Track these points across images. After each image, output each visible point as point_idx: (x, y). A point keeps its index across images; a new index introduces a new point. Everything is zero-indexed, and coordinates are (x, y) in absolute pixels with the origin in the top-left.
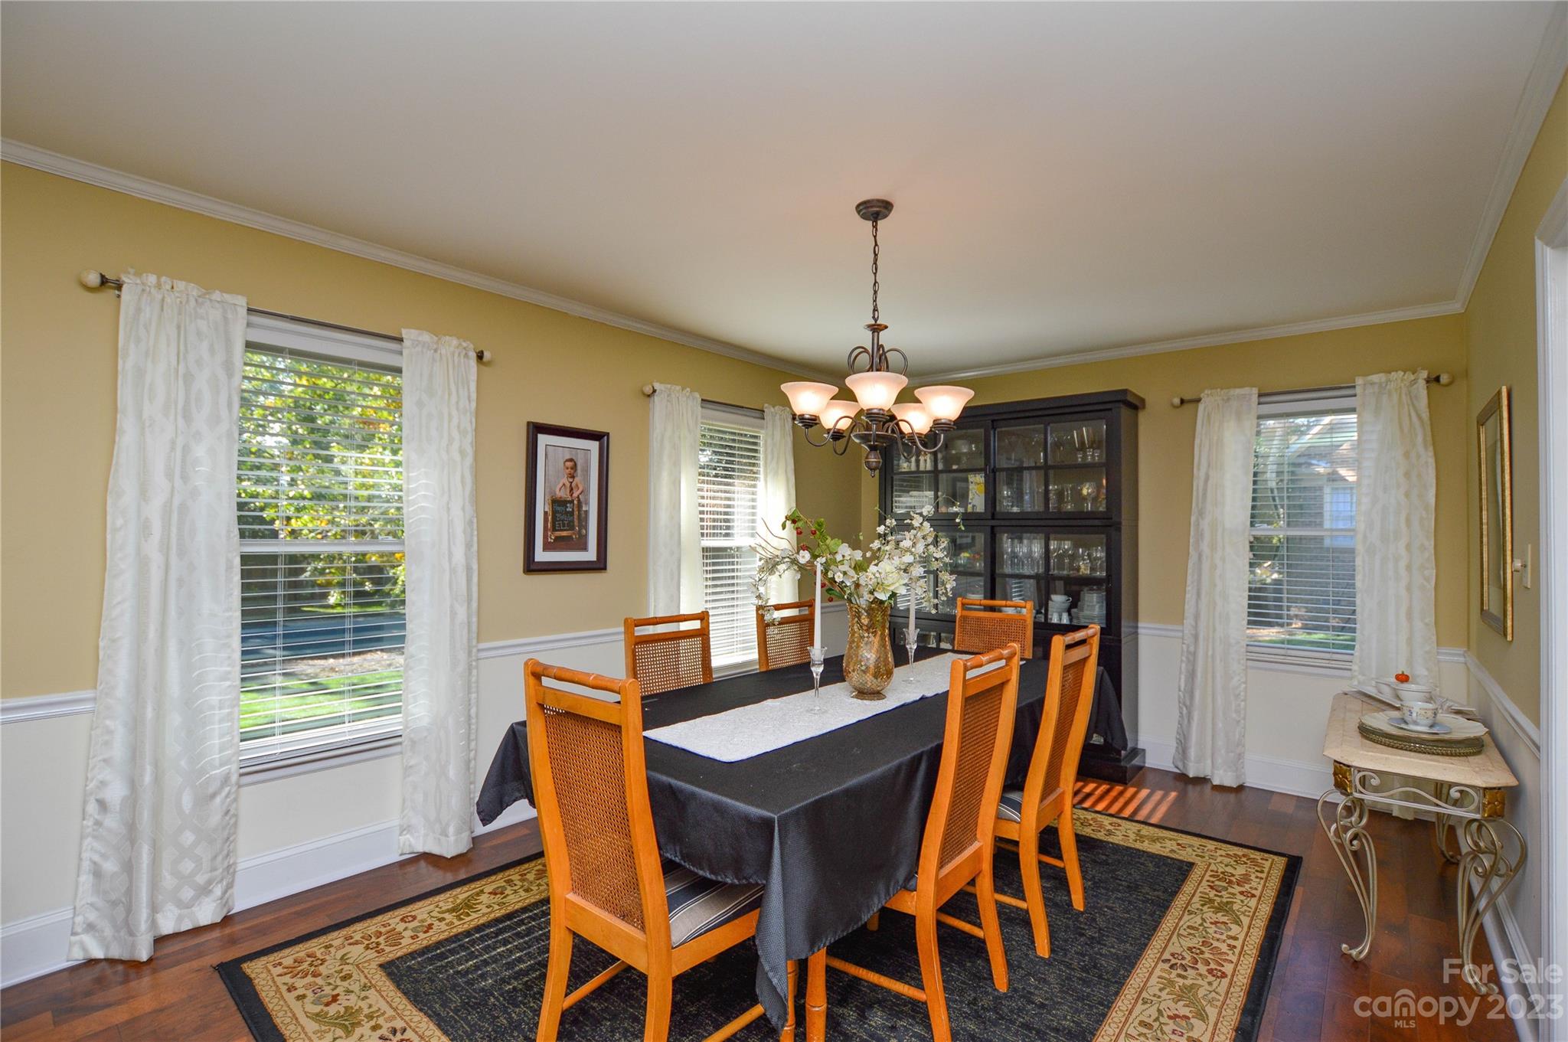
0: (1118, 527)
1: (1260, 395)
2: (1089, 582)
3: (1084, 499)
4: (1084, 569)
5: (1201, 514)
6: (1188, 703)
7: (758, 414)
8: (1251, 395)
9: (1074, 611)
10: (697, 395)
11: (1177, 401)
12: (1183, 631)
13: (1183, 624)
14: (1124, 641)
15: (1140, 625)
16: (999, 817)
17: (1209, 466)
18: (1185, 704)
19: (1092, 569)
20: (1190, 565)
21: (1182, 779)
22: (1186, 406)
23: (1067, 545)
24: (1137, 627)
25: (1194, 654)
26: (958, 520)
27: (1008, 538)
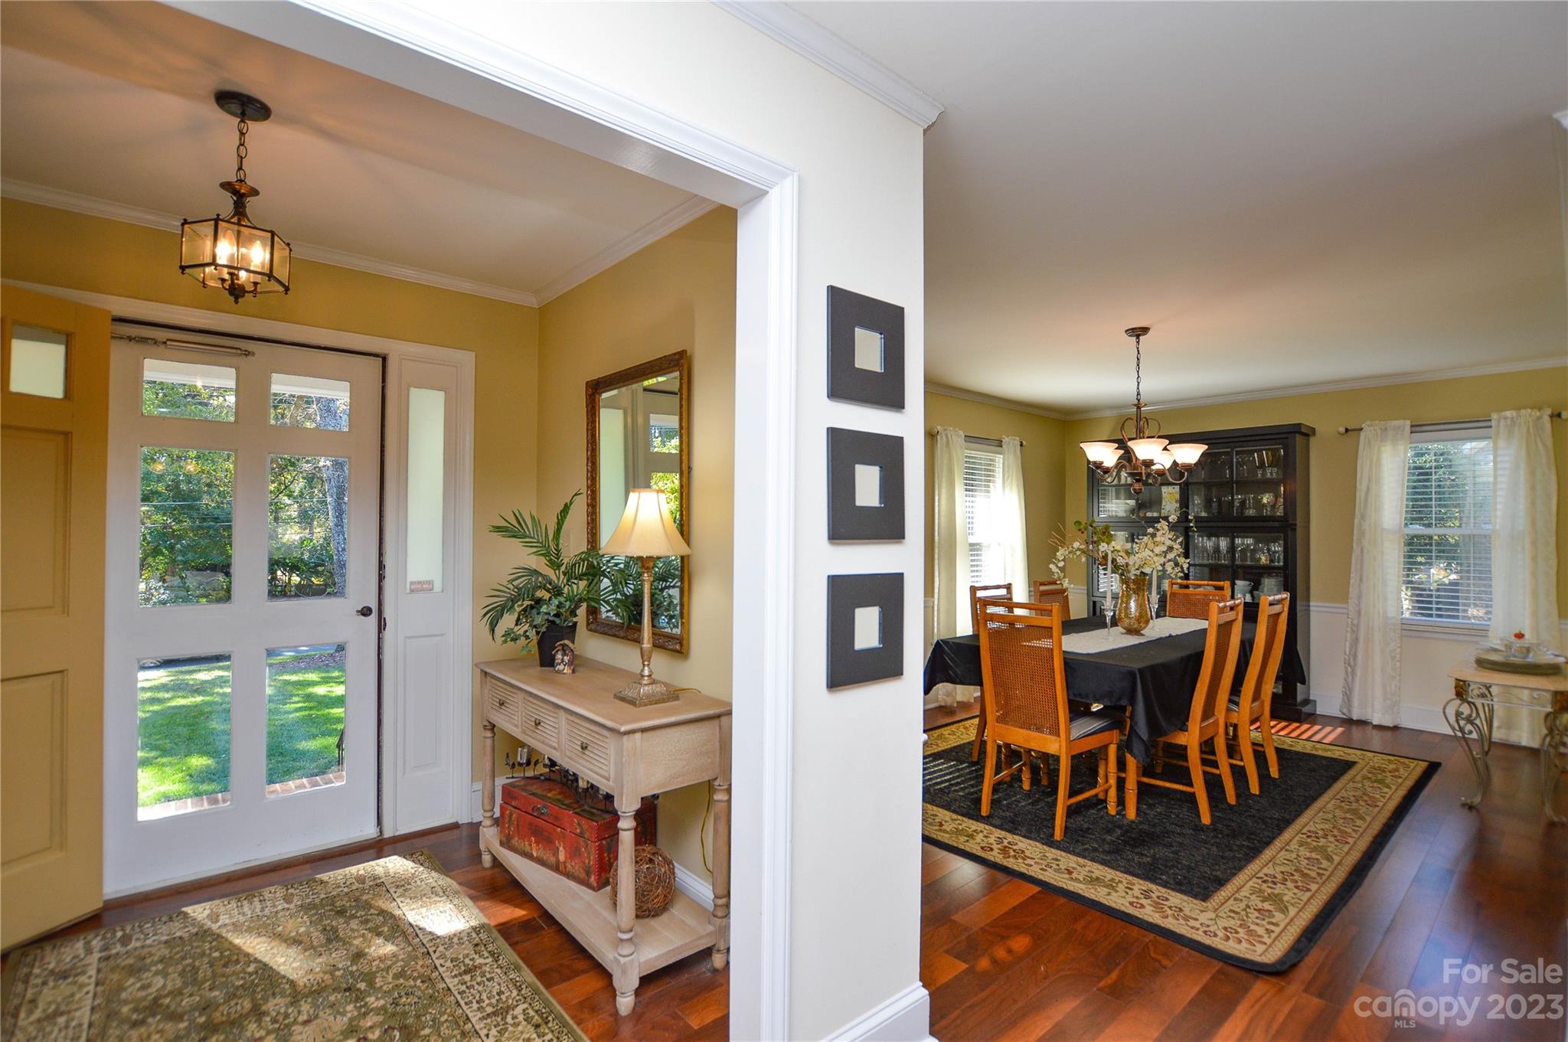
0: (1293, 528)
1: (1412, 426)
2: (1268, 570)
3: (1264, 505)
4: (1264, 560)
5: (1363, 517)
6: (1352, 663)
7: (996, 443)
8: (1404, 426)
9: (1256, 592)
10: (961, 432)
11: (1342, 430)
12: (1347, 609)
13: (1347, 602)
14: (1298, 615)
15: (1311, 604)
16: (1229, 710)
17: (1369, 481)
18: (1349, 664)
19: (1272, 561)
20: (1354, 557)
21: (1349, 722)
22: (1349, 433)
23: (1250, 541)
24: (1309, 606)
25: (1358, 626)
26: (1191, 525)
27: (1198, 536)
